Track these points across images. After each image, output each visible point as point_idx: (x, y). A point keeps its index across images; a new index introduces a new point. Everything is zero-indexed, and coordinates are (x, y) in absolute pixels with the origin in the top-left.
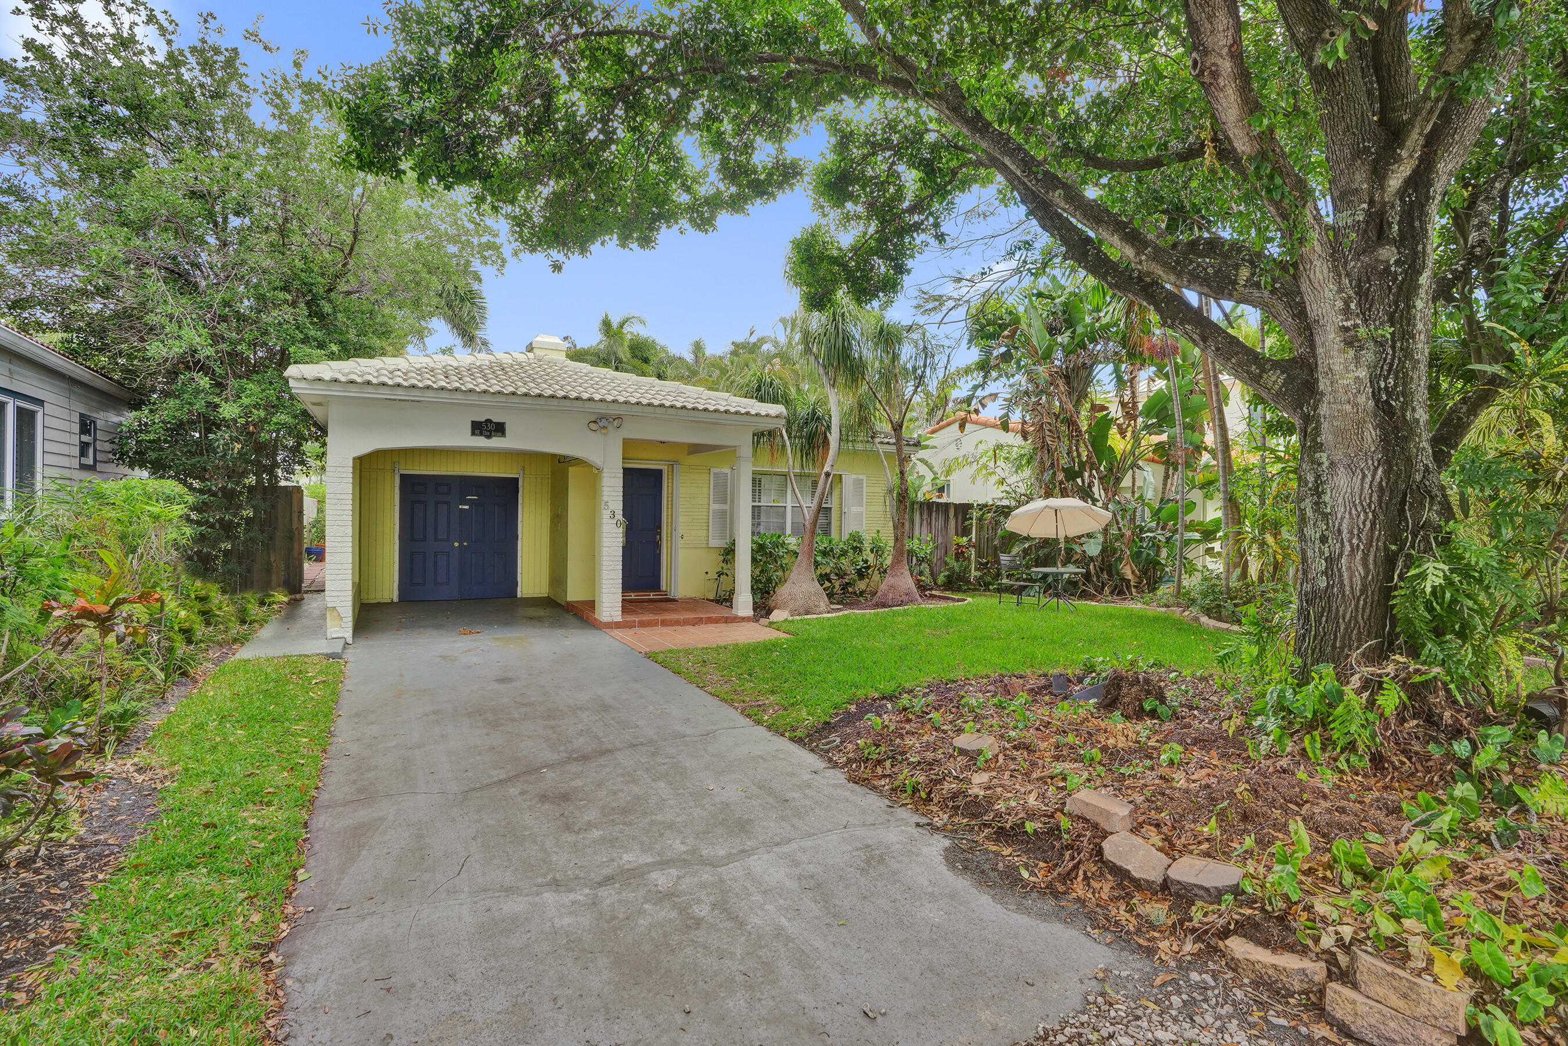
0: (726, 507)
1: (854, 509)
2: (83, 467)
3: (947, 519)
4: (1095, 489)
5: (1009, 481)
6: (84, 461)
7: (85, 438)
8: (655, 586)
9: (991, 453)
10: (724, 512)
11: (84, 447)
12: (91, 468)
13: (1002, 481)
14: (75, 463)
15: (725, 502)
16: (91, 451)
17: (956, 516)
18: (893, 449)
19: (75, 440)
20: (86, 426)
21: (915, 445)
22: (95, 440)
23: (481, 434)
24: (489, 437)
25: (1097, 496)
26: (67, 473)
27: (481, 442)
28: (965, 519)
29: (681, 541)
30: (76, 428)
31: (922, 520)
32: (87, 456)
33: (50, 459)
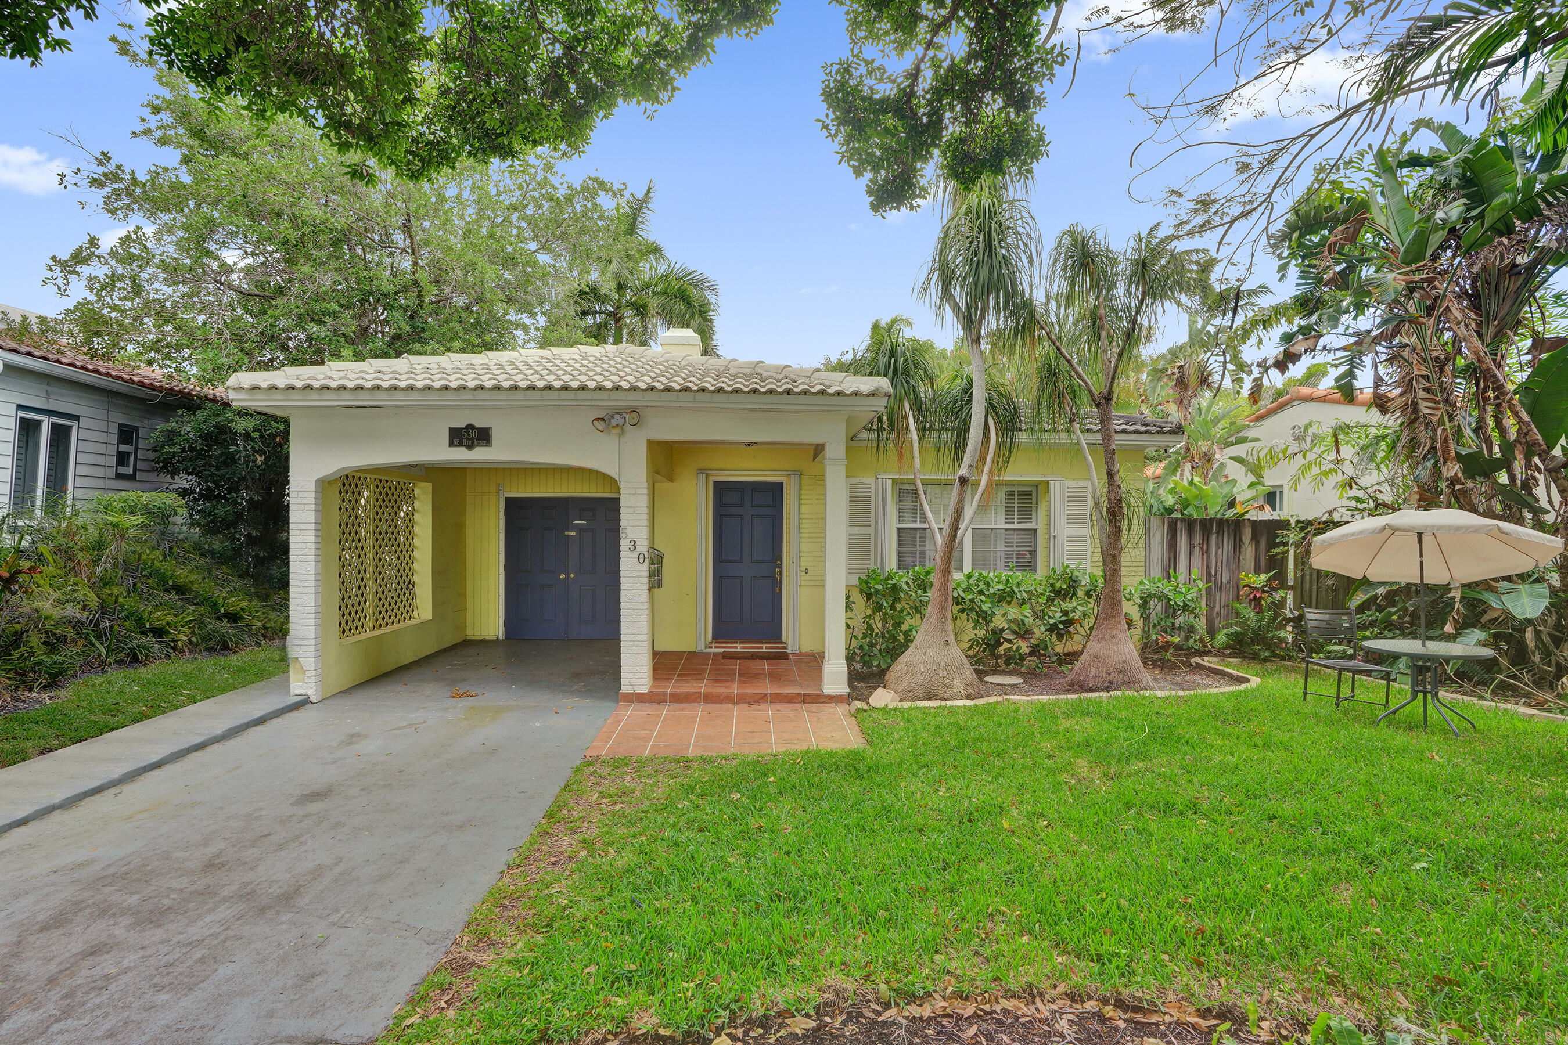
0: (870, 530)
1: (1069, 531)
2: (119, 476)
3: (1238, 545)
4: (1540, 492)
5: (1362, 482)
6: (122, 470)
7: (123, 448)
8: (775, 636)
9: (1330, 440)
10: (866, 538)
11: (122, 459)
12: (132, 478)
13: (1351, 483)
14: (111, 473)
15: (866, 523)
16: (132, 460)
17: (1255, 538)
18: (1098, 438)
19: (113, 450)
20: (126, 434)
21: (1172, 432)
22: (137, 448)
23: (461, 444)
24: (470, 447)
25: (1544, 503)
26: (100, 483)
27: (461, 454)
28: (1272, 545)
29: (805, 577)
30: (114, 438)
31: (1191, 547)
32: (128, 466)
33: (82, 470)
